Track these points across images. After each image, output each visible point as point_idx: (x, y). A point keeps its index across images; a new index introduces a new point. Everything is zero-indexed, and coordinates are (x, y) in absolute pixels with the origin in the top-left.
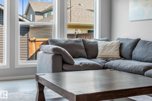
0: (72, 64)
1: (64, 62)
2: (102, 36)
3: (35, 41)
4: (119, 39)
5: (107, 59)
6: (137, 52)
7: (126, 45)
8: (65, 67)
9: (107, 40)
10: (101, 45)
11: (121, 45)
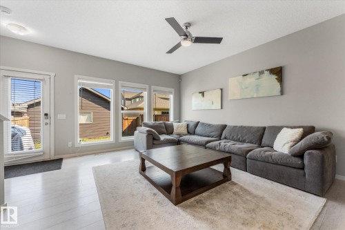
0: (159, 139)
1: (154, 139)
2: (175, 119)
3: (127, 119)
4: (186, 121)
5: (180, 135)
6: (199, 129)
7: (191, 125)
8: (155, 142)
9: (179, 122)
10: (175, 125)
11: (188, 125)
